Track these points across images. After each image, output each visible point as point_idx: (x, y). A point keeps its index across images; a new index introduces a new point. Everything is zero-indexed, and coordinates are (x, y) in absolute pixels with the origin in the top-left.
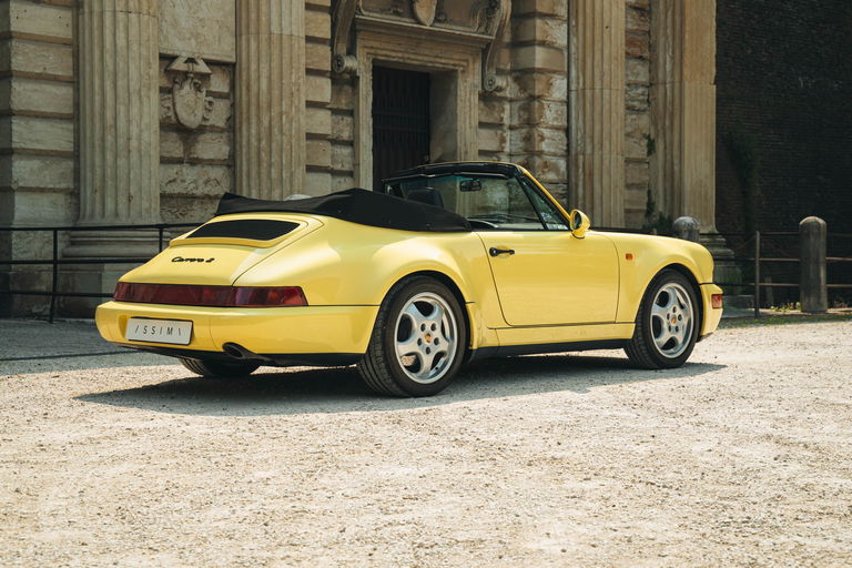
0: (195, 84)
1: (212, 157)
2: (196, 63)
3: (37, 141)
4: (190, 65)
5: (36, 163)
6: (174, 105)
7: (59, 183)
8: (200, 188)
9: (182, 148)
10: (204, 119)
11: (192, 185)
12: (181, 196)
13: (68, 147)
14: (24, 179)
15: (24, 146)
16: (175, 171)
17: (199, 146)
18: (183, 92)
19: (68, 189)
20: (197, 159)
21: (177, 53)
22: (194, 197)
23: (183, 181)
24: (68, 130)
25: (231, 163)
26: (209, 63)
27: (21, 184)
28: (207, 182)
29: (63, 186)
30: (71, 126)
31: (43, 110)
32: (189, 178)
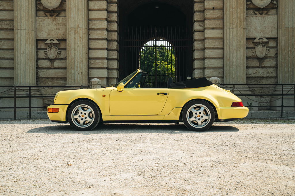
0: (262, 45)
1: (270, 65)
2: (263, 39)
3: (212, 65)
4: (260, 40)
5: (212, 70)
6: (255, 52)
7: (218, 75)
8: (265, 75)
9: (258, 63)
10: (266, 54)
11: (262, 74)
12: (258, 77)
13: (222, 66)
14: (208, 75)
15: (208, 66)
16: (256, 70)
17: (264, 63)
18: (258, 48)
19: (221, 77)
20: (264, 66)
21: (256, 37)
22: (263, 77)
23: (259, 73)
24: (221, 61)
25: (276, 67)
26: (267, 38)
27: (207, 76)
28: (267, 73)
29: (219, 76)
30: (222, 60)
31: (214, 56)
32: (261, 72)
